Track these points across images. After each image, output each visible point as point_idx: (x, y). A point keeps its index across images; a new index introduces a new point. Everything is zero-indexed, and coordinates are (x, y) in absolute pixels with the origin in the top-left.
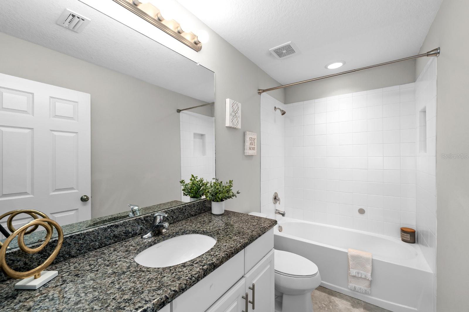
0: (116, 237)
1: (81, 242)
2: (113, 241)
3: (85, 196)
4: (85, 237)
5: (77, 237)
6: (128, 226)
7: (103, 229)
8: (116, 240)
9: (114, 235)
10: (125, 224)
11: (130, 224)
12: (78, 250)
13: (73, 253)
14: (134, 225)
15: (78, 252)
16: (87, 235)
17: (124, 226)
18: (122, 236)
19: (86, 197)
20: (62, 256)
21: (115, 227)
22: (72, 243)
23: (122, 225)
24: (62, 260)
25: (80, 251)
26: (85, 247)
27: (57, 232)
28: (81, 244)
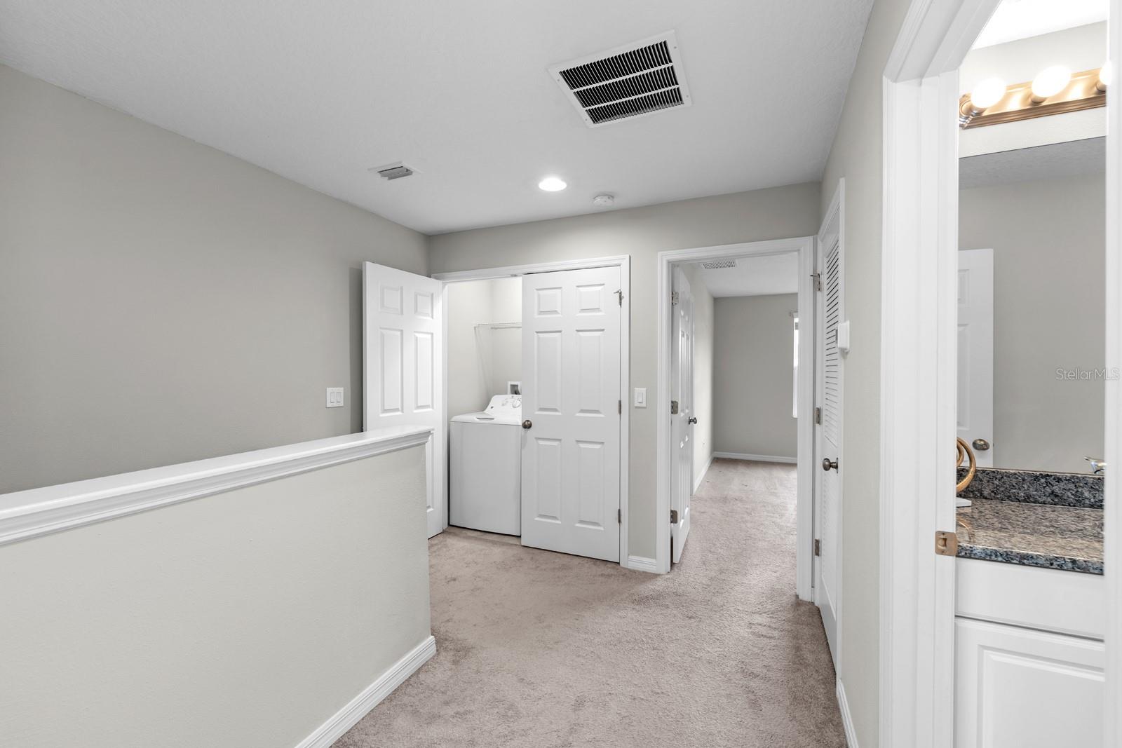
0: (1057, 496)
1: (997, 482)
2: (1049, 499)
3: (981, 440)
4: (1002, 477)
5: (991, 474)
6: (1081, 485)
7: (1032, 476)
8: (1056, 500)
9: (1053, 492)
10: (1076, 480)
11: (1086, 484)
12: (993, 492)
13: (986, 493)
14: (1097, 487)
15: (993, 494)
16: (1006, 476)
17: (1073, 483)
18: (1069, 498)
19: (982, 443)
20: (972, 492)
21: (1054, 479)
22: (985, 480)
23: (1069, 480)
24: (971, 496)
25: (995, 494)
26: (1003, 491)
27: (968, 459)
28: (997, 486)
